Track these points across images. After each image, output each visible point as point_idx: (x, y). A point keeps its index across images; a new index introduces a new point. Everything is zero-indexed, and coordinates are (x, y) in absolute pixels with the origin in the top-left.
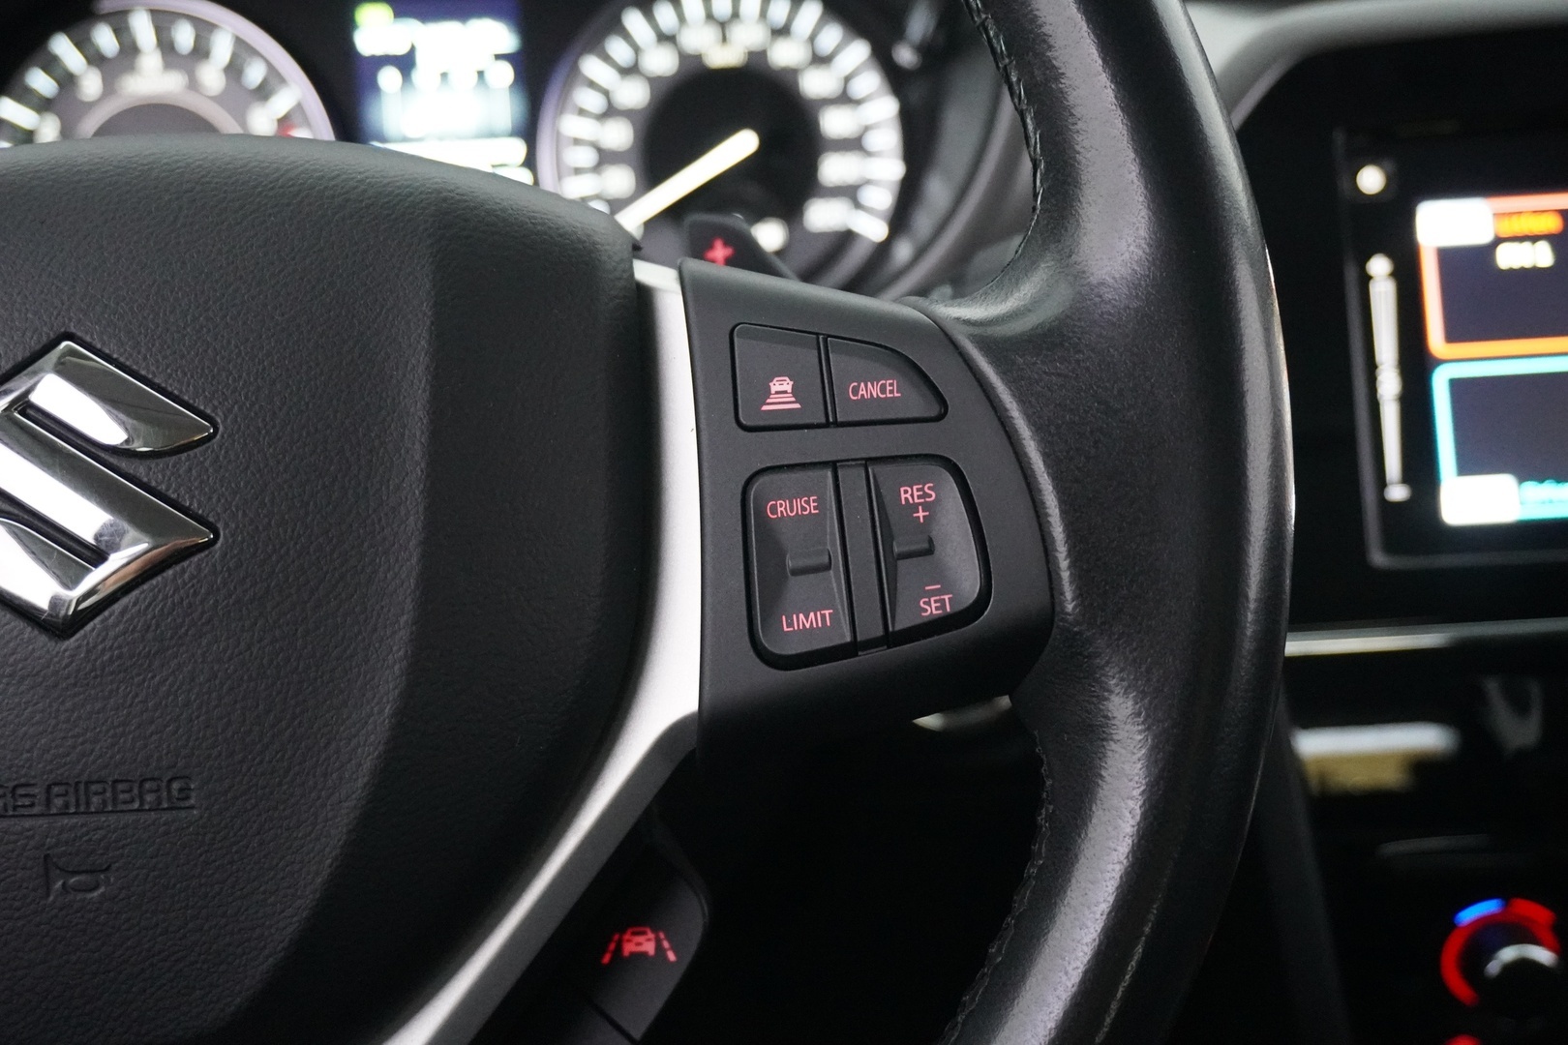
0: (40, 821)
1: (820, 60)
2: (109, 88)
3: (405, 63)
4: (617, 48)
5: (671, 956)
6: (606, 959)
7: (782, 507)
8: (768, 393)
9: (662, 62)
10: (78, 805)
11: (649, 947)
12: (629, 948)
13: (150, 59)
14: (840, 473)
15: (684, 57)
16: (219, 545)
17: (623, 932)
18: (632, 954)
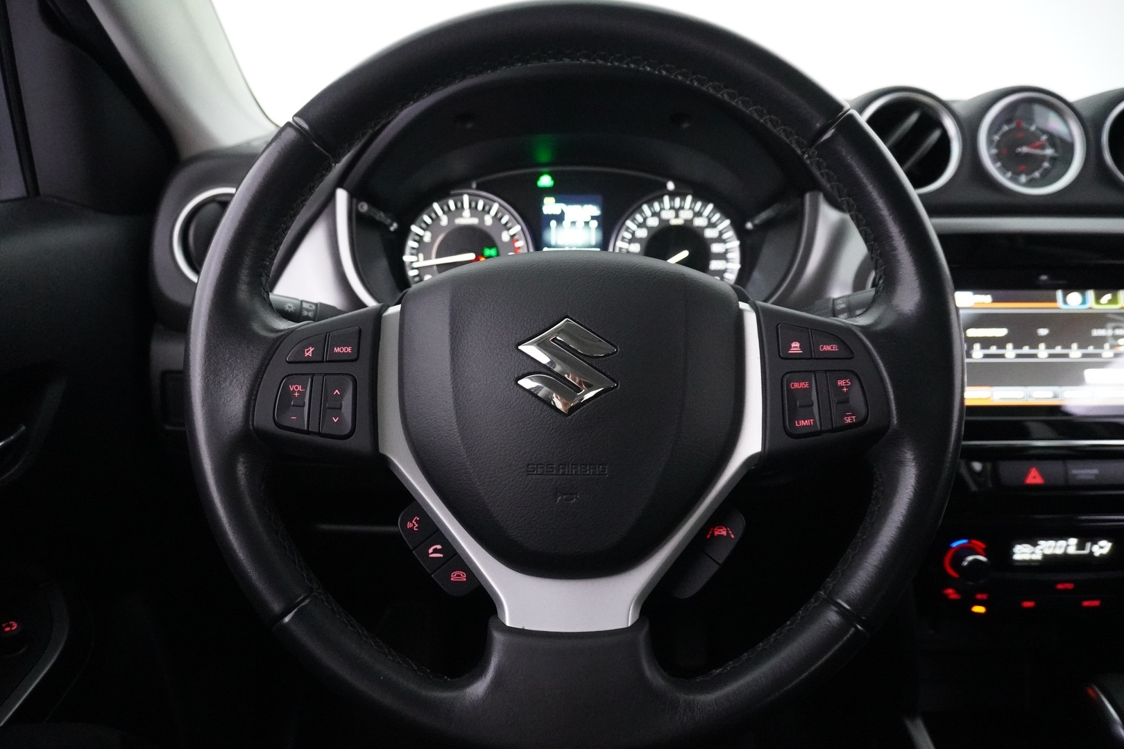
0: (554, 477)
1: (712, 225)
2: (451, 220)
3: (560, 218)
4: (639, 218)
5: (732, 536)
6: (708, 537)
7: (796, 385)
8: (791, 347)
9: (653, 222)
10: (568, 472)
11: (724, 533)
12: (716, 533)
13: (467, 213)
14: (817, 374)
15: (661, 221)
16: (618, 388)
17: (714, 527)
18: (718, 535)
